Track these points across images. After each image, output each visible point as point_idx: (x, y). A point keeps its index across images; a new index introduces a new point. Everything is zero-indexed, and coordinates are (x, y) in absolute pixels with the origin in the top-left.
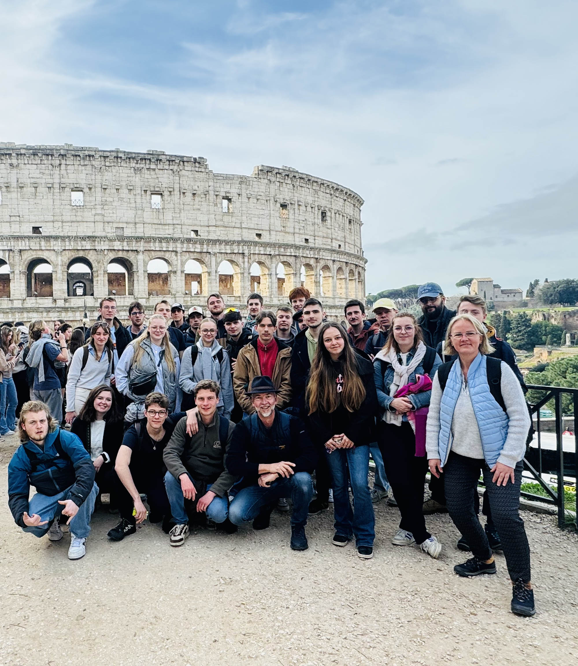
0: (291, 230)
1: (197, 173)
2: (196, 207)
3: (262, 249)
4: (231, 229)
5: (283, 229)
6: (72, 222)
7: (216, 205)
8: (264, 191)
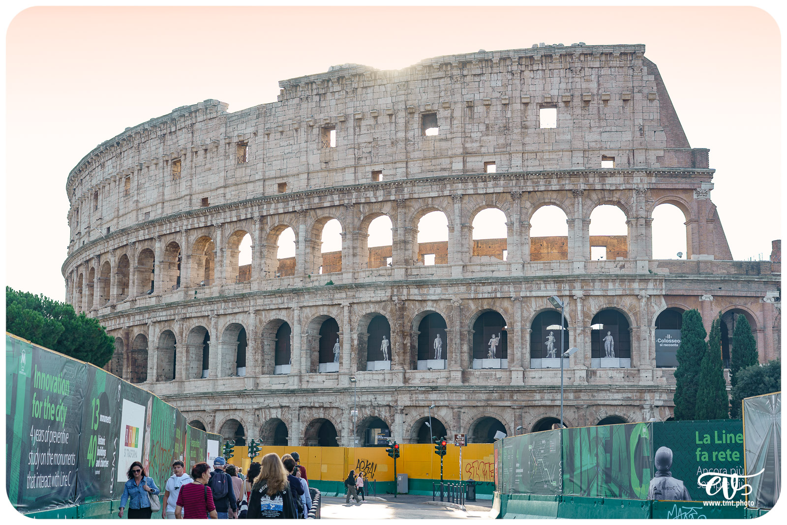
0: (340, 164)
1: (210, 122)
2: (208, 166)
3: (281, 205)
4: (243, 186)
5: (324, 165)
6: (123, 215)
7: (227, 156)
8: (292, 116)
